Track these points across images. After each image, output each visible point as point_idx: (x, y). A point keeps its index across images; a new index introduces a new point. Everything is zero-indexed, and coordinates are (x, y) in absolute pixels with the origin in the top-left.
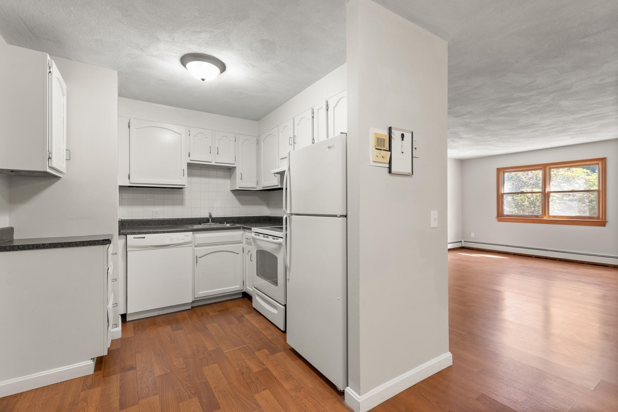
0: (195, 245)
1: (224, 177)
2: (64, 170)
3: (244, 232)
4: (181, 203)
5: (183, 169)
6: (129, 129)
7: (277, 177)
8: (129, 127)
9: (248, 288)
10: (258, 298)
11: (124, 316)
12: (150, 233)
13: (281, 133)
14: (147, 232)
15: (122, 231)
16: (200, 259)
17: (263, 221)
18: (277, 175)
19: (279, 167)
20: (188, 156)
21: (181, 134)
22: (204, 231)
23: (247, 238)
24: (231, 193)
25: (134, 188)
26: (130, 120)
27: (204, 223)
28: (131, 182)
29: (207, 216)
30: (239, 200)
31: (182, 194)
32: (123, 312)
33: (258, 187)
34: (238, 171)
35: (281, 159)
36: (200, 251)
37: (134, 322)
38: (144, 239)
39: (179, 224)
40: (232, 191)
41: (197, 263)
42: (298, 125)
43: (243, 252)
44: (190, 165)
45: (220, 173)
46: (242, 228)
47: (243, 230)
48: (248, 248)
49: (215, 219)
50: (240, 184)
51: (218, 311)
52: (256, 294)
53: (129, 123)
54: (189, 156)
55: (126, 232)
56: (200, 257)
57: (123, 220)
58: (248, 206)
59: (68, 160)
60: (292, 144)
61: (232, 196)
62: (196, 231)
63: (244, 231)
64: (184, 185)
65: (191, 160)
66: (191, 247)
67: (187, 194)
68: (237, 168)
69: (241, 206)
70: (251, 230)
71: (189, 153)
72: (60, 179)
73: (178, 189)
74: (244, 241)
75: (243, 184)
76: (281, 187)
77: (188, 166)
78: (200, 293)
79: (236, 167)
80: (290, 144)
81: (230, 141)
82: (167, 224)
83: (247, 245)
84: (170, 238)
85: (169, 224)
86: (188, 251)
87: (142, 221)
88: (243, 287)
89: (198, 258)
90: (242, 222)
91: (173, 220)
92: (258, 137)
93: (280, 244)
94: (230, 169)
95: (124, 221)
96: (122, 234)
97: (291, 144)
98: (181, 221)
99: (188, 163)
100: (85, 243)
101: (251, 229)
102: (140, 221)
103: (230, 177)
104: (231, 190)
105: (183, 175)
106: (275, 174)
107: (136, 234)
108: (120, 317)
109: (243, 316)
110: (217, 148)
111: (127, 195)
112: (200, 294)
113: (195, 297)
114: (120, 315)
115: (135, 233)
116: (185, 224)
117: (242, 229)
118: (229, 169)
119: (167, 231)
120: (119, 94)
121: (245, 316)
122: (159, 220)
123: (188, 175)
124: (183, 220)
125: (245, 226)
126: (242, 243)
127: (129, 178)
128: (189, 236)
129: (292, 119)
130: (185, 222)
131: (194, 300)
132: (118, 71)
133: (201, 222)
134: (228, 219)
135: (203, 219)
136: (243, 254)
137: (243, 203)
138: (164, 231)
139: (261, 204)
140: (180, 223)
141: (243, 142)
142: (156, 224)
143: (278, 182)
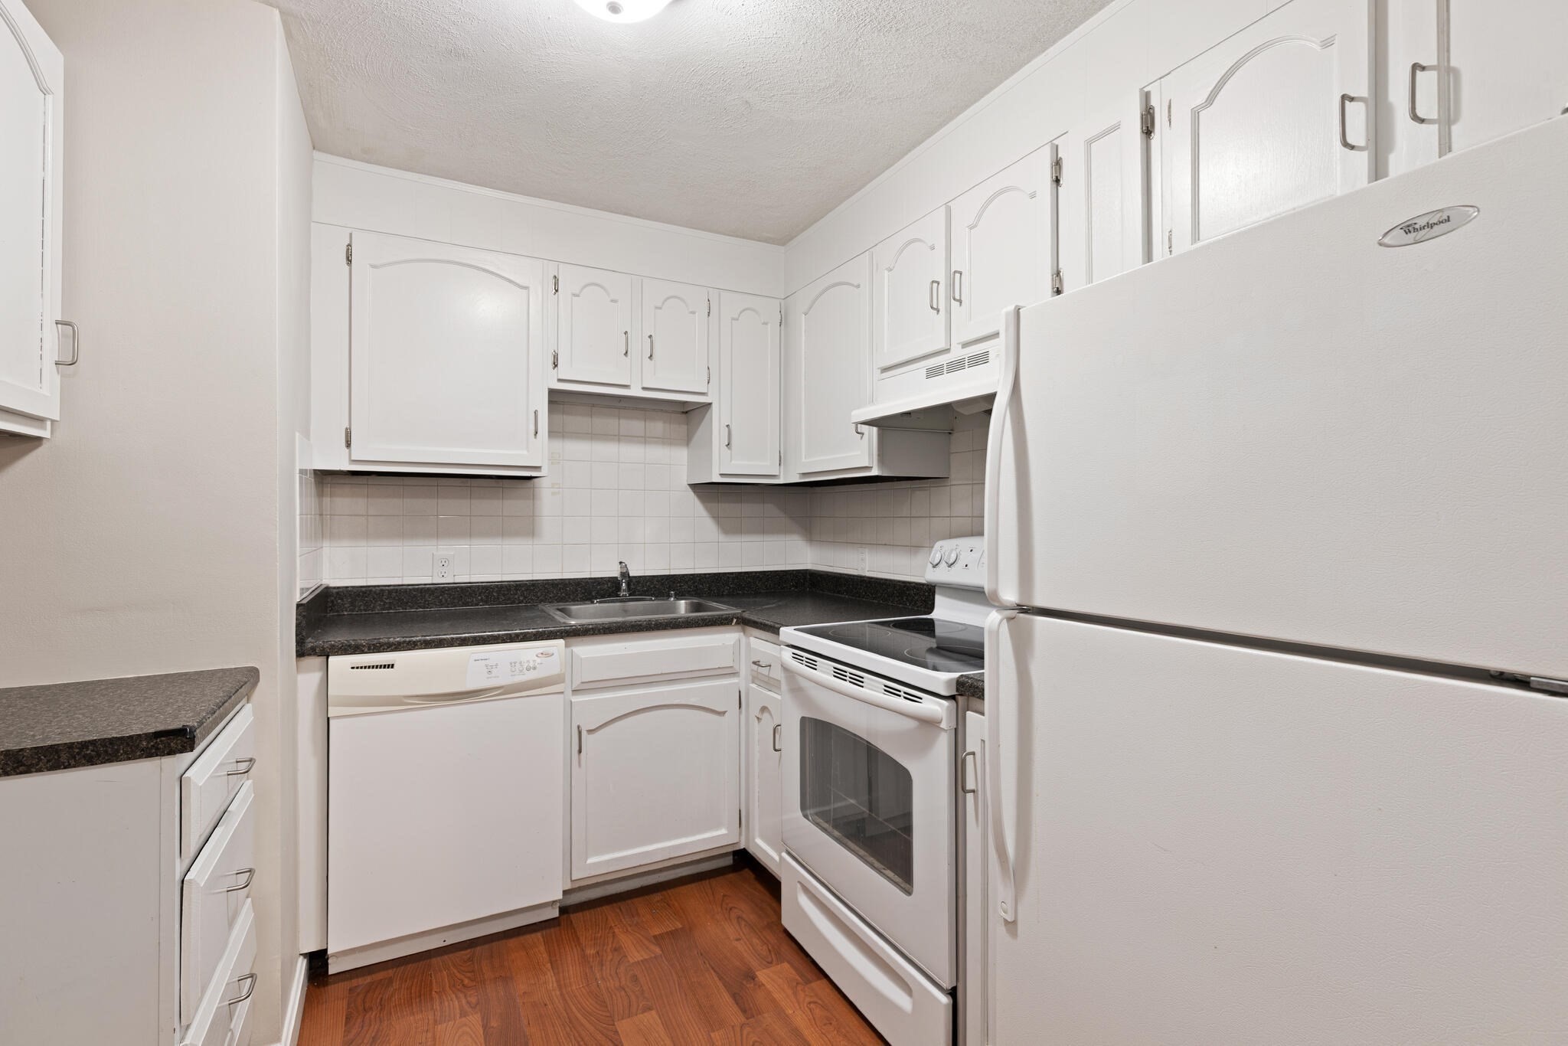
0: (574, 688)
1: (666, 441)
2: (51, 410)
3: (742, 634)
4: (529, 529)
5: (536, 412)
6: (347, 267)
7: (866, 436)
8: (349, 261)
9: (759, 841)
10: (804, 901)
11: (317, 961)
12: (412, 646)
13: (886, 272)
14: (404, 642)
15: (310, 643)
16: (592, 736)
17: (793, 586)
18: (865, 429)
19: (872, 402)
20: (551, 366)
21: (526, 288)
22: (605, 633)
23: (756, 660)
24: (691, 493)
25: (373, 477)
26: (351, 234)
27: (603, 597)
28: (353, 459)
29: (614, 572)
30: (716, 518)
31: (533, 497)
32: (313, 947)
33: (782, 474)
34: (718, 418)
35: (885, 370)
36: (593, 707)
37: (355, 982)
38: (390, 669)
39: (522, 602)
40: (696, 487)
41: (580, 751)
42: (971, 227)
43: (740, 707)
44: (558, 399)
45: (658, 427)
46: (735, 620)
47: (739, 627)
48: (760, 695)
49: (638, 582)
50: (721, 467)
51: (655, 937)
52: (799, 886)
53: (349, 245)
54: (556, 365)
55: (326, 645)
56: (590, 732)
57: (334, 588)
58: (745, 538)
59: (68, 363)
60: (942, 307)
61: (695, 505)
62: (579, 635)
63: (744, 631)
64: (538, 468)
65: (560, 380)
66: (561, 696)
67: (547, 497)
68: (715, 408)
69: (722, 538)
70: (778, 634)
71: (556, 357)
72: (40, 445)
73: (517, 482)
74: (744, 669)
75: (733, 462)
76: (880, 474)
77: (550, 402)
78: (590, 861)
79: (710, 404)
80: (932, 307)
81: (693, 313)
82: (482, 600)
83: (754, 686)
84: (486, 666)
85: (486, 603)
86: (549, 708)
87: (396, 591)
88: (740, 834)
89: (584, 733)
90: (726, 592)
91: (502, 587)
92: (782, 302)
93: (928, 723)
94: (687, 412)
95: (337, 593)
96: (310, 655)
97: (935, 306)
98: (526, 590)
99: (552, 392)
100: (64, 757)
101: (775, 631)
102: (390, 592)
103: (687, 441)
104: (689, 485)
105: (533, 432)
106: (859, 425)
107: (363, 652)
108: (302, 965)
109: (751, 976)
110: (650, 337)
111: (346, 503)
112: (590, 864)
113: (573, 879)
114: (302, 957)
115: (357, 649)
116: (541, 601)
117: (737, 623)
118: (683, 412)
119: (475, 638)
120: (313, 142)
121: (762, 976)
122: (456, 588)
123: (549, 432)
124: (533, 585)
125: (746, 615)
126: (735, 674)
127: (348, 445)
128: (553, 654)
129: (943, 209)
130: (539, 594)
131: (568, 886)
132: (282, 13)
133: (594, 594)
134: (680, 582)
135: (599, 584)
136: (740, 713)
137: (729, 527)
138: (465, 638)
139: (786, 531)
140: (525, 597)
141: (736, 316)
142: (446, 601)
143: (870, 455)
